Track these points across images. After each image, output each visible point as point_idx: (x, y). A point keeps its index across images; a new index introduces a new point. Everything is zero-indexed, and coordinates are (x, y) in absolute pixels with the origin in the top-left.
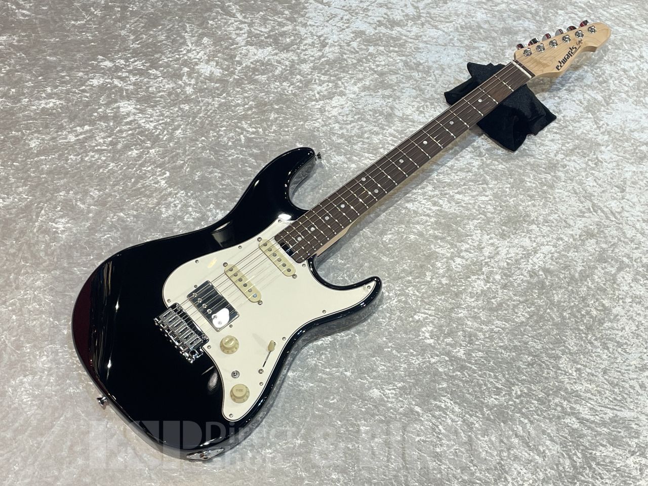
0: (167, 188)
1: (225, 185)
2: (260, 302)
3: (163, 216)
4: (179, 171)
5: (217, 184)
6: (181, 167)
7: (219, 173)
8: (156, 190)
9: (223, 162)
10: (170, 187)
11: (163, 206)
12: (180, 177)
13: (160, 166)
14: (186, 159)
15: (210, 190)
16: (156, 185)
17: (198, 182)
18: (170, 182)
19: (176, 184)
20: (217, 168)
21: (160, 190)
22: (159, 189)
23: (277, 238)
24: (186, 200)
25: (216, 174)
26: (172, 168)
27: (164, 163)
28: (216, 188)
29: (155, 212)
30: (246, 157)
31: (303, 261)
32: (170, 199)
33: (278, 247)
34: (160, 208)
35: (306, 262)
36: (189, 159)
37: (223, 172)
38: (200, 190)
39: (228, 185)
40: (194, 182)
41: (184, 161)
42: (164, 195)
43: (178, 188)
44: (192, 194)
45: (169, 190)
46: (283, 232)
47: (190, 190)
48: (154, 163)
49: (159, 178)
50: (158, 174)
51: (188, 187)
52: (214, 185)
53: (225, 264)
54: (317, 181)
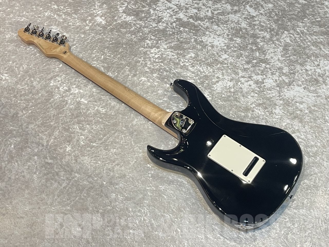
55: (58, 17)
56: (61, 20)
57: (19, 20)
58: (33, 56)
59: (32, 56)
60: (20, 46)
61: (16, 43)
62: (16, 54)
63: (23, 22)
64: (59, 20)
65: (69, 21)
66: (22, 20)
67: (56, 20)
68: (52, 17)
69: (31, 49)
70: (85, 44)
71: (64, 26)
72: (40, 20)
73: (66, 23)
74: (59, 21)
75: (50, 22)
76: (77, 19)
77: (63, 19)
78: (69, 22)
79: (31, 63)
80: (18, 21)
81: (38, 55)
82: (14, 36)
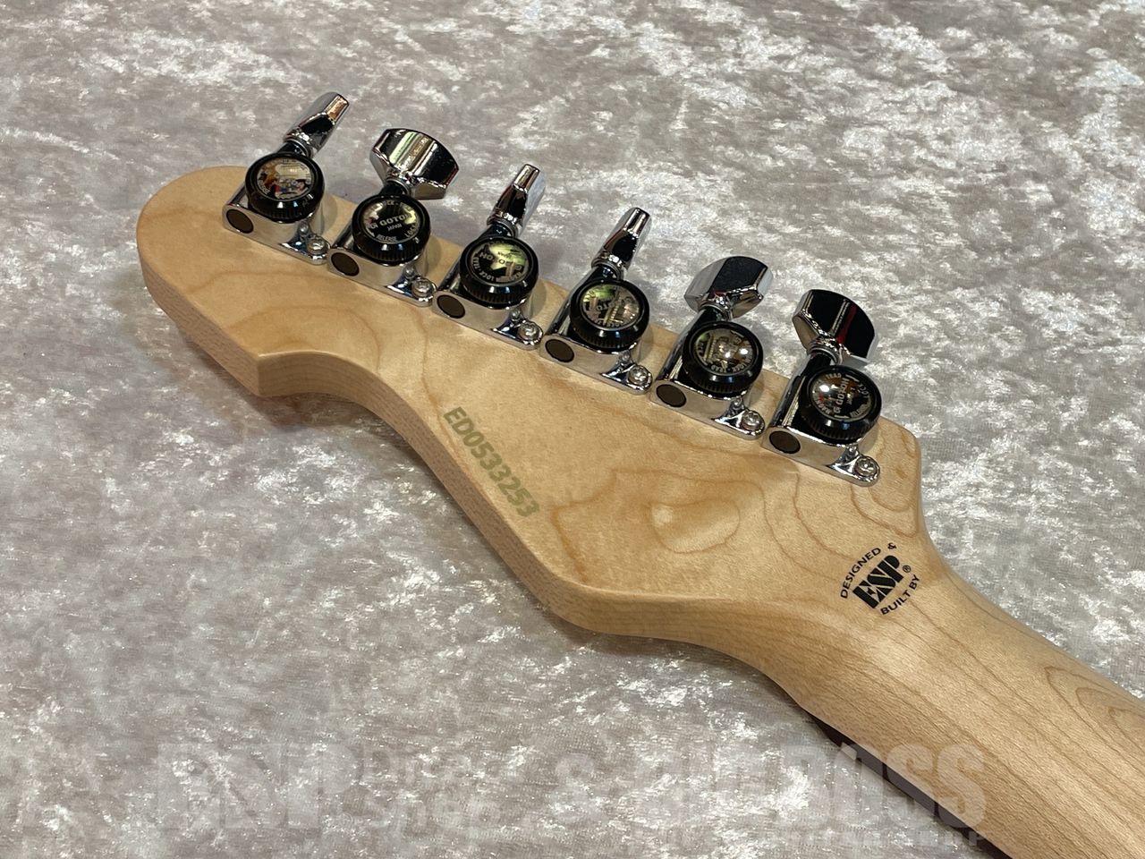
55: (685, 52)
56: (738, 96)
57: (170, 66)
58: (344, 604)
59: (329, 599)
60: (151, 432)
61: (95, 376)
62: (90, 548)
63: (216, 97)
64: (703, 93)
65: (837, 111)
66: (216, 75)
67: (667, 95)
68: (601, 52)
69: (314, 479)
70: (1118, 438)
71: (776, 175)
72: (444, 85)
73: (802, 138)
74: (703, 107)
75: (577, 113)
76: (942, 89)
77: (760, 83)
78: (838, 126)
79: (298, 717)
80: (167, 79)
81: (414, 580)
82: (84, 281)
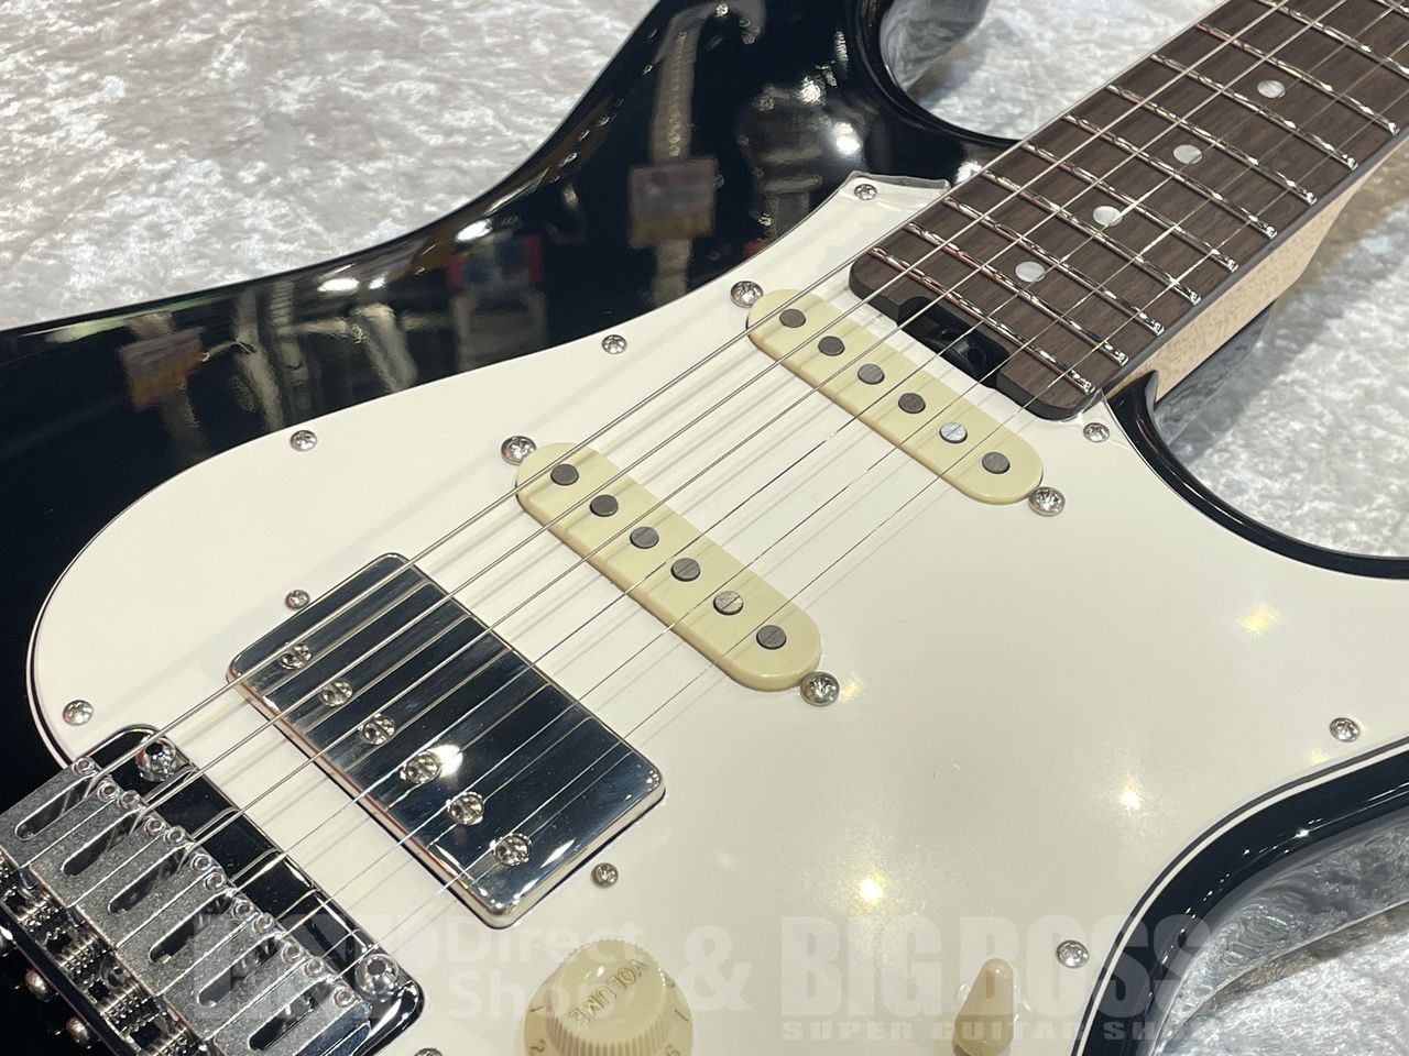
0: (105, 152)
1: (460, 131)
2: (815, 686)
3: (74, 279)
4: (185, 77)
5: (415, 129)
6: (198, 57)
7: (425, 79)
8: (37, 160)
9: (444, 31)
10: (128, 143)
11: (75, 238)
12: (189, 102)
13: (70, 54)
14: (225, 27)
15: (373, 156)
16: (41, 141)
17: (297, 123)
18: (125, 123)
19: (161, 132)
20: (406, 59)
21: (66, 164)
22: (58, 157)
23: (865, 275)
24: (221, 203)
25: (405, 85)
26: (142, 64)
27: (95, 41)
28: (407, 144)
29: (29, 267)
30: (576, 13)
31: (1084, 402)
32: (121, 203)
33: (882, 327)
34: (54, 245)
35: (1101, 413)
36: (240, 25)
37: (447, 76)
38: (313, 158)
39: (476, 133)
40: (272, 120)
41: (215, 29)
42: (90, 183)
43: (173, 152)
44: (264, 179)
45: (120, 160)
46: (903, 241)
47: (249, 158)
48: (39, 39)
49: (59, 109)
50: (51, 89)
51: (240, 143)
52: (396, 135)
53: (512, 446)
54: (994, 99)
